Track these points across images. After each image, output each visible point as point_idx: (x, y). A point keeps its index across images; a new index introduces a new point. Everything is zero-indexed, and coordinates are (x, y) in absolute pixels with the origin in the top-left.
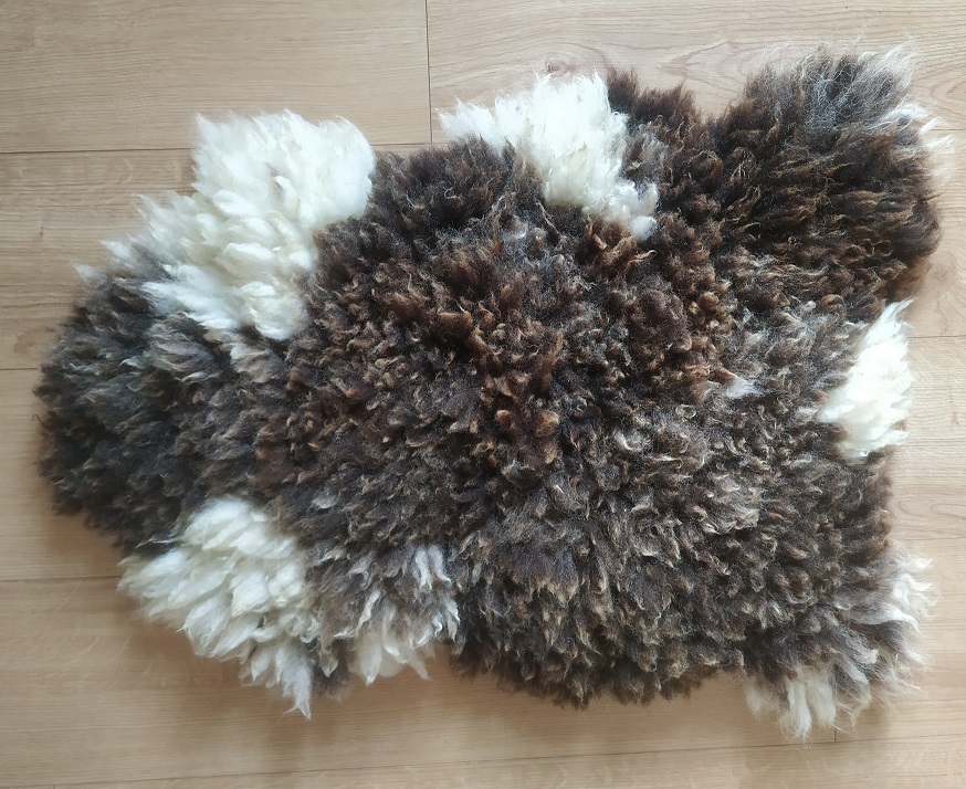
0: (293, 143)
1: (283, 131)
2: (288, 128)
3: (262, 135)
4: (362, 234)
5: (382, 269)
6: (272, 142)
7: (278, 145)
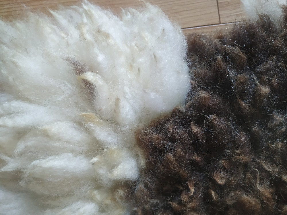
0: (99, 31)
1: (85, 20)
2: (90, 16)
3: (62, 28)
4: (195, 128)
5: (223, 168)
6: (75, 33)
7: (82, 34)
